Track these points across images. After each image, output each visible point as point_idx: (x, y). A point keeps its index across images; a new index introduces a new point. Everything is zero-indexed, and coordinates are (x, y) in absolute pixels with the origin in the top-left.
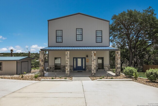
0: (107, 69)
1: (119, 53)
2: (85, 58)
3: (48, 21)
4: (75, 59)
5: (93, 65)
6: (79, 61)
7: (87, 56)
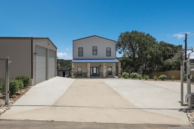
0: (114, 75)
1: (120, 64)
2: (99, 67)
3: (73, 41)
4: (92, 68)
5: (104, 72)
6: (95, 69)
7: (100, 66)
